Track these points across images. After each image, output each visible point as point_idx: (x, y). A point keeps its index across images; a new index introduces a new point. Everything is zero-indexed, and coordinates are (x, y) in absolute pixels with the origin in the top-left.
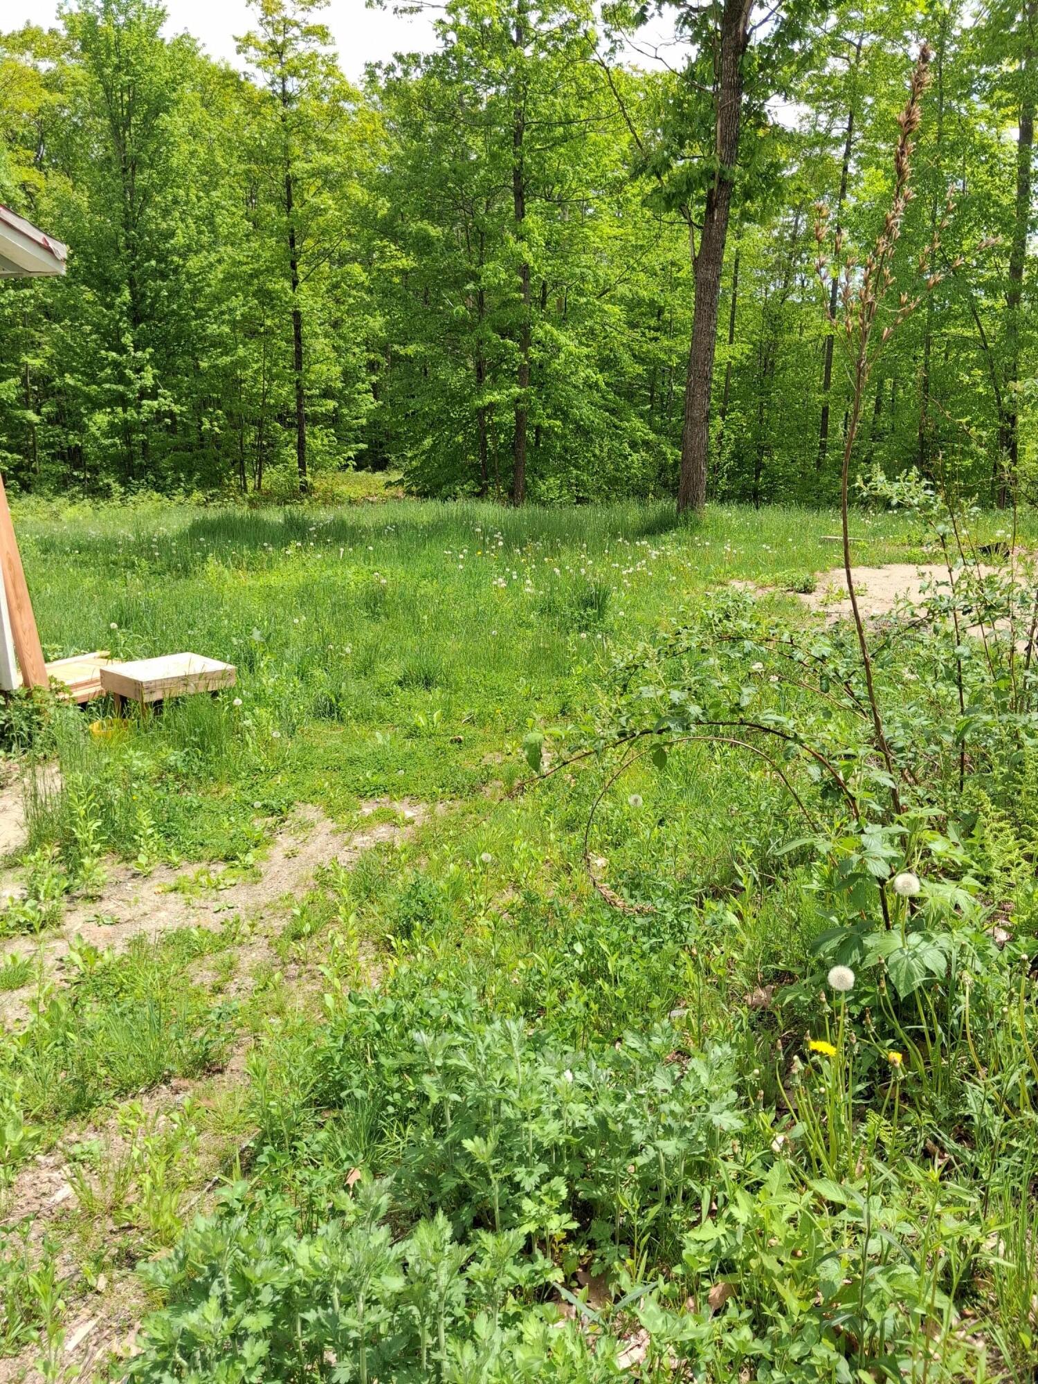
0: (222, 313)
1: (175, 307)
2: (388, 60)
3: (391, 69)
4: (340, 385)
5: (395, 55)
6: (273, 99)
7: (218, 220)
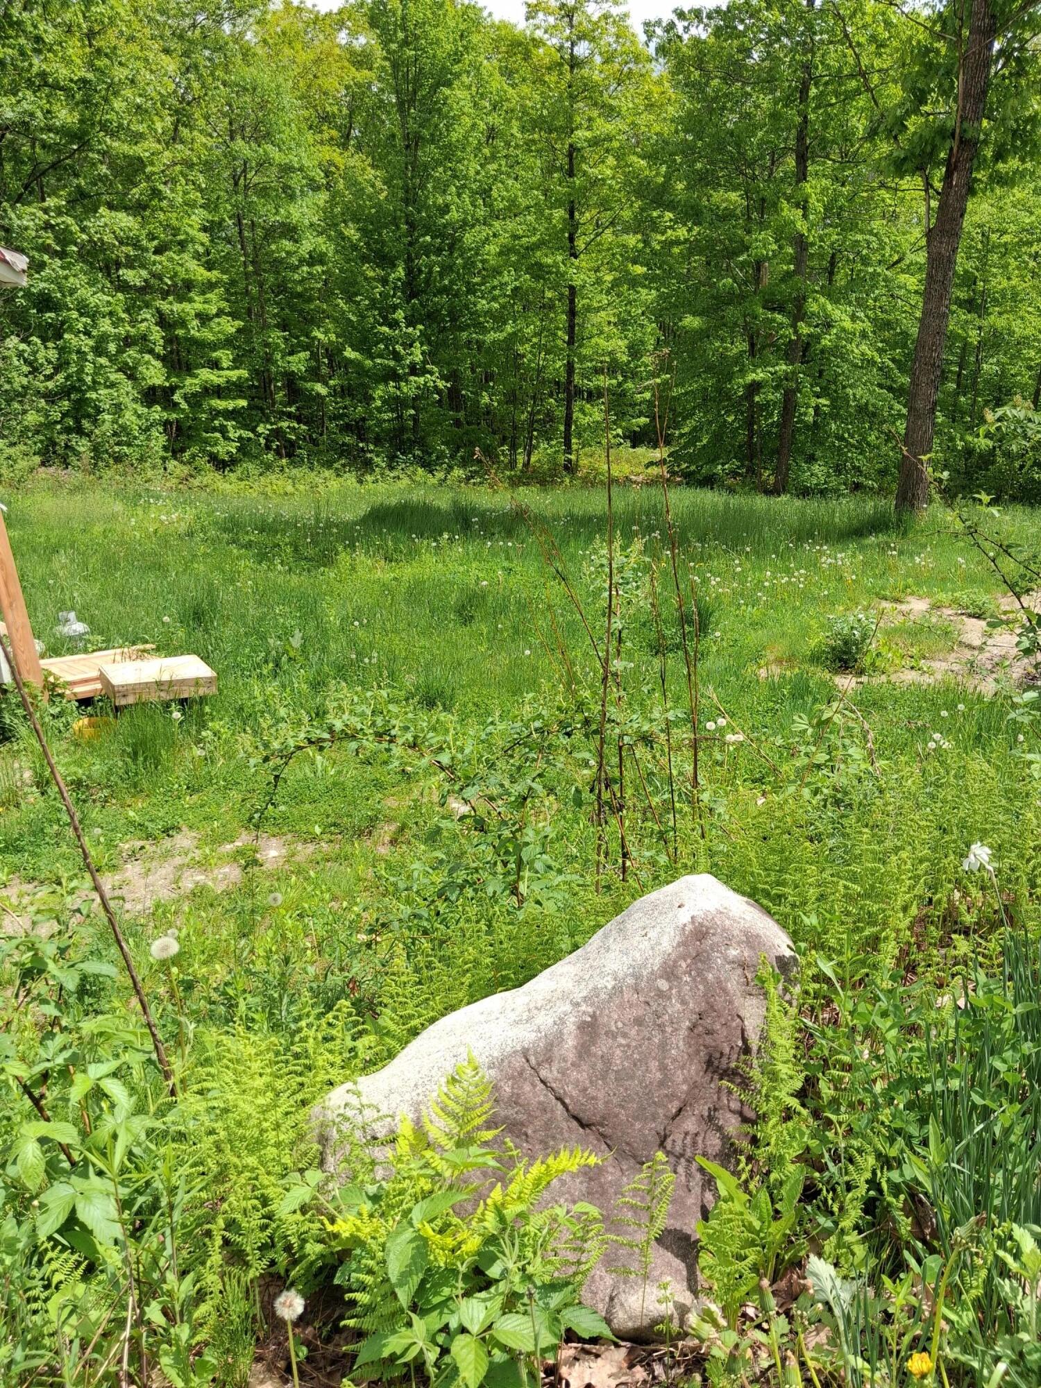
0: (494, 288)
1: (446, 282)
2: (668, 16)
3: (672, 26)
4: (625, 358)
5: (675, 11)
6: (561, 65)
7: (494, 193)
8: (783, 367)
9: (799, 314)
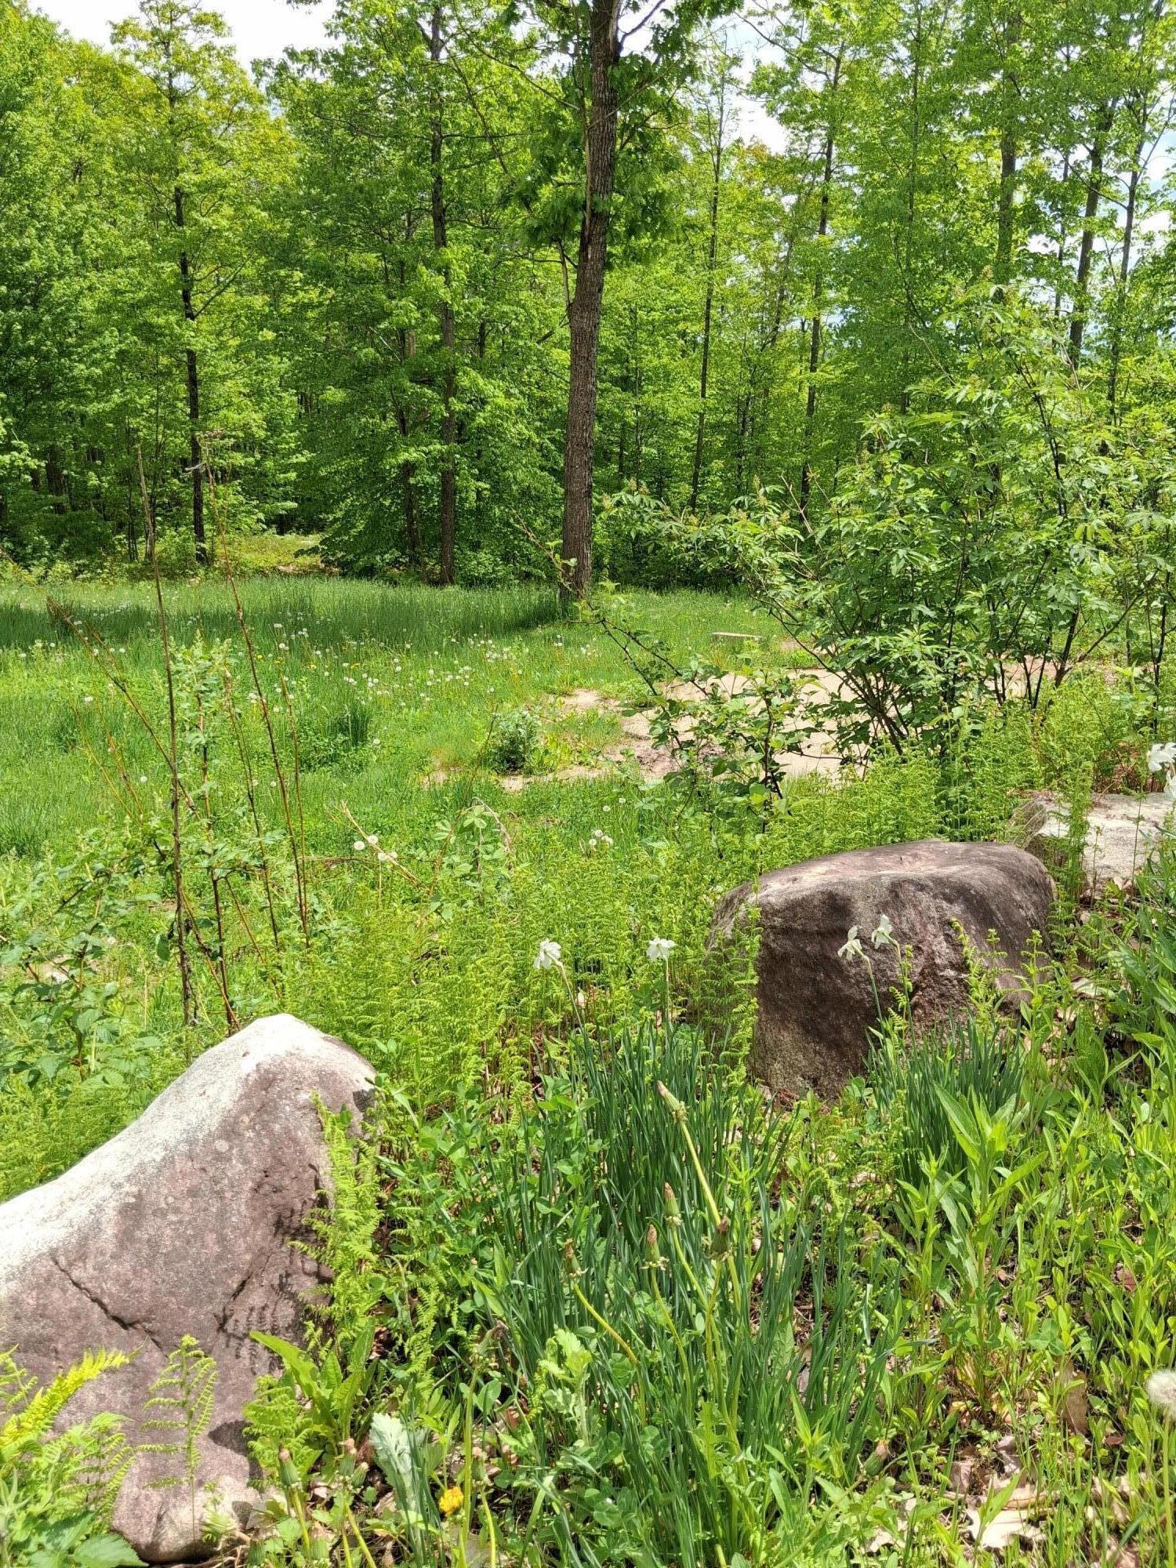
0: (94, 350)
1: (32, 343)
2: (279, 56)
3: (283, 68)
4: (262, 434)
5: (286, 50)
6: (158, 97)
7: (85, 238)
8: (437, 447)
9: (450, 389)
